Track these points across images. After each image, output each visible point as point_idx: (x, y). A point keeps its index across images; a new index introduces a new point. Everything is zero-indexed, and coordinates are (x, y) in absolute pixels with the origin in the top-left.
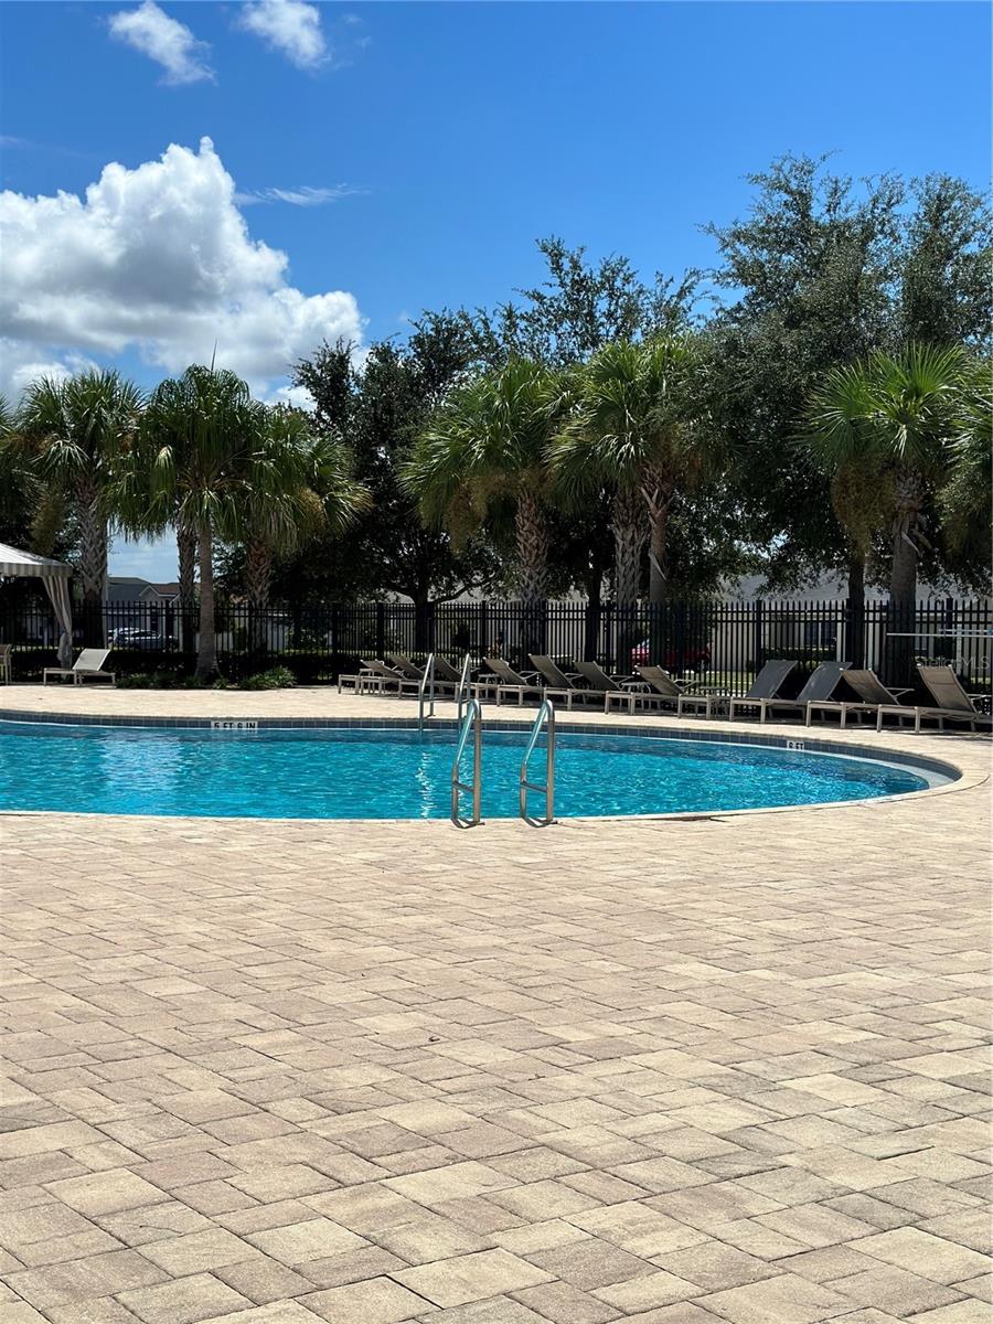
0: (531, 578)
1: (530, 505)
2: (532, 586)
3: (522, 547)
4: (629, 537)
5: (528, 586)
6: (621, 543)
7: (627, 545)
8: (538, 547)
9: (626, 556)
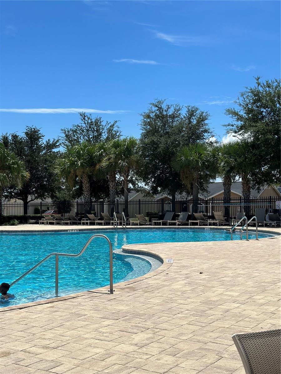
0: (87, 194)
1: (86, 177)
2: (87, 197)
3: (84, 187)
4: (113, 185)
5: (86, 196)
6: (111, 186)
7: (113, 186)
8: (88, 187)
9: (113, 189)
